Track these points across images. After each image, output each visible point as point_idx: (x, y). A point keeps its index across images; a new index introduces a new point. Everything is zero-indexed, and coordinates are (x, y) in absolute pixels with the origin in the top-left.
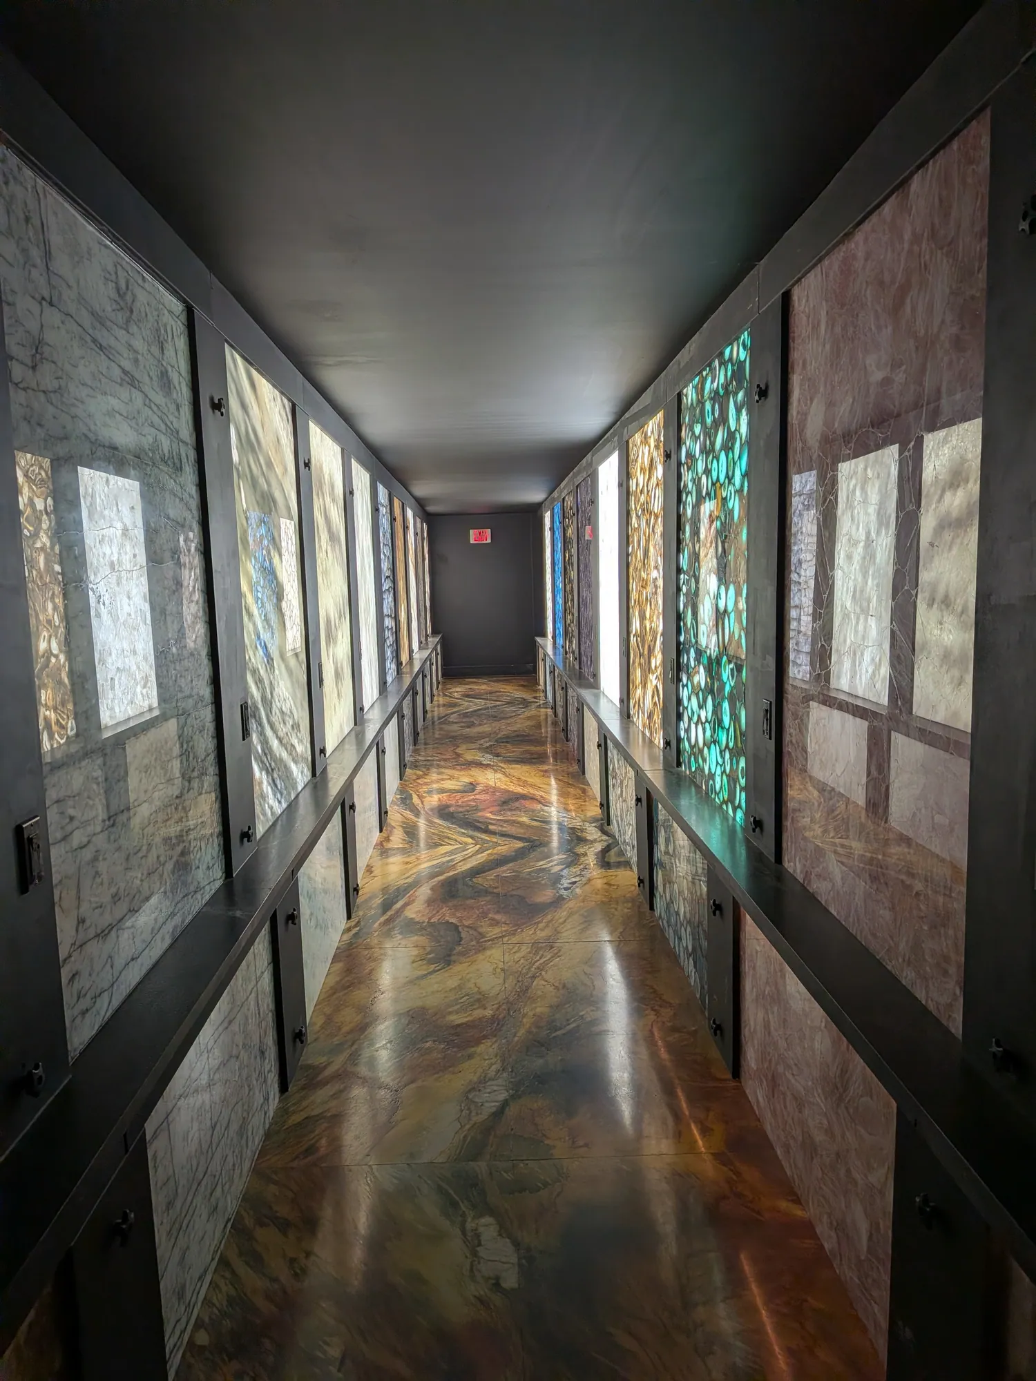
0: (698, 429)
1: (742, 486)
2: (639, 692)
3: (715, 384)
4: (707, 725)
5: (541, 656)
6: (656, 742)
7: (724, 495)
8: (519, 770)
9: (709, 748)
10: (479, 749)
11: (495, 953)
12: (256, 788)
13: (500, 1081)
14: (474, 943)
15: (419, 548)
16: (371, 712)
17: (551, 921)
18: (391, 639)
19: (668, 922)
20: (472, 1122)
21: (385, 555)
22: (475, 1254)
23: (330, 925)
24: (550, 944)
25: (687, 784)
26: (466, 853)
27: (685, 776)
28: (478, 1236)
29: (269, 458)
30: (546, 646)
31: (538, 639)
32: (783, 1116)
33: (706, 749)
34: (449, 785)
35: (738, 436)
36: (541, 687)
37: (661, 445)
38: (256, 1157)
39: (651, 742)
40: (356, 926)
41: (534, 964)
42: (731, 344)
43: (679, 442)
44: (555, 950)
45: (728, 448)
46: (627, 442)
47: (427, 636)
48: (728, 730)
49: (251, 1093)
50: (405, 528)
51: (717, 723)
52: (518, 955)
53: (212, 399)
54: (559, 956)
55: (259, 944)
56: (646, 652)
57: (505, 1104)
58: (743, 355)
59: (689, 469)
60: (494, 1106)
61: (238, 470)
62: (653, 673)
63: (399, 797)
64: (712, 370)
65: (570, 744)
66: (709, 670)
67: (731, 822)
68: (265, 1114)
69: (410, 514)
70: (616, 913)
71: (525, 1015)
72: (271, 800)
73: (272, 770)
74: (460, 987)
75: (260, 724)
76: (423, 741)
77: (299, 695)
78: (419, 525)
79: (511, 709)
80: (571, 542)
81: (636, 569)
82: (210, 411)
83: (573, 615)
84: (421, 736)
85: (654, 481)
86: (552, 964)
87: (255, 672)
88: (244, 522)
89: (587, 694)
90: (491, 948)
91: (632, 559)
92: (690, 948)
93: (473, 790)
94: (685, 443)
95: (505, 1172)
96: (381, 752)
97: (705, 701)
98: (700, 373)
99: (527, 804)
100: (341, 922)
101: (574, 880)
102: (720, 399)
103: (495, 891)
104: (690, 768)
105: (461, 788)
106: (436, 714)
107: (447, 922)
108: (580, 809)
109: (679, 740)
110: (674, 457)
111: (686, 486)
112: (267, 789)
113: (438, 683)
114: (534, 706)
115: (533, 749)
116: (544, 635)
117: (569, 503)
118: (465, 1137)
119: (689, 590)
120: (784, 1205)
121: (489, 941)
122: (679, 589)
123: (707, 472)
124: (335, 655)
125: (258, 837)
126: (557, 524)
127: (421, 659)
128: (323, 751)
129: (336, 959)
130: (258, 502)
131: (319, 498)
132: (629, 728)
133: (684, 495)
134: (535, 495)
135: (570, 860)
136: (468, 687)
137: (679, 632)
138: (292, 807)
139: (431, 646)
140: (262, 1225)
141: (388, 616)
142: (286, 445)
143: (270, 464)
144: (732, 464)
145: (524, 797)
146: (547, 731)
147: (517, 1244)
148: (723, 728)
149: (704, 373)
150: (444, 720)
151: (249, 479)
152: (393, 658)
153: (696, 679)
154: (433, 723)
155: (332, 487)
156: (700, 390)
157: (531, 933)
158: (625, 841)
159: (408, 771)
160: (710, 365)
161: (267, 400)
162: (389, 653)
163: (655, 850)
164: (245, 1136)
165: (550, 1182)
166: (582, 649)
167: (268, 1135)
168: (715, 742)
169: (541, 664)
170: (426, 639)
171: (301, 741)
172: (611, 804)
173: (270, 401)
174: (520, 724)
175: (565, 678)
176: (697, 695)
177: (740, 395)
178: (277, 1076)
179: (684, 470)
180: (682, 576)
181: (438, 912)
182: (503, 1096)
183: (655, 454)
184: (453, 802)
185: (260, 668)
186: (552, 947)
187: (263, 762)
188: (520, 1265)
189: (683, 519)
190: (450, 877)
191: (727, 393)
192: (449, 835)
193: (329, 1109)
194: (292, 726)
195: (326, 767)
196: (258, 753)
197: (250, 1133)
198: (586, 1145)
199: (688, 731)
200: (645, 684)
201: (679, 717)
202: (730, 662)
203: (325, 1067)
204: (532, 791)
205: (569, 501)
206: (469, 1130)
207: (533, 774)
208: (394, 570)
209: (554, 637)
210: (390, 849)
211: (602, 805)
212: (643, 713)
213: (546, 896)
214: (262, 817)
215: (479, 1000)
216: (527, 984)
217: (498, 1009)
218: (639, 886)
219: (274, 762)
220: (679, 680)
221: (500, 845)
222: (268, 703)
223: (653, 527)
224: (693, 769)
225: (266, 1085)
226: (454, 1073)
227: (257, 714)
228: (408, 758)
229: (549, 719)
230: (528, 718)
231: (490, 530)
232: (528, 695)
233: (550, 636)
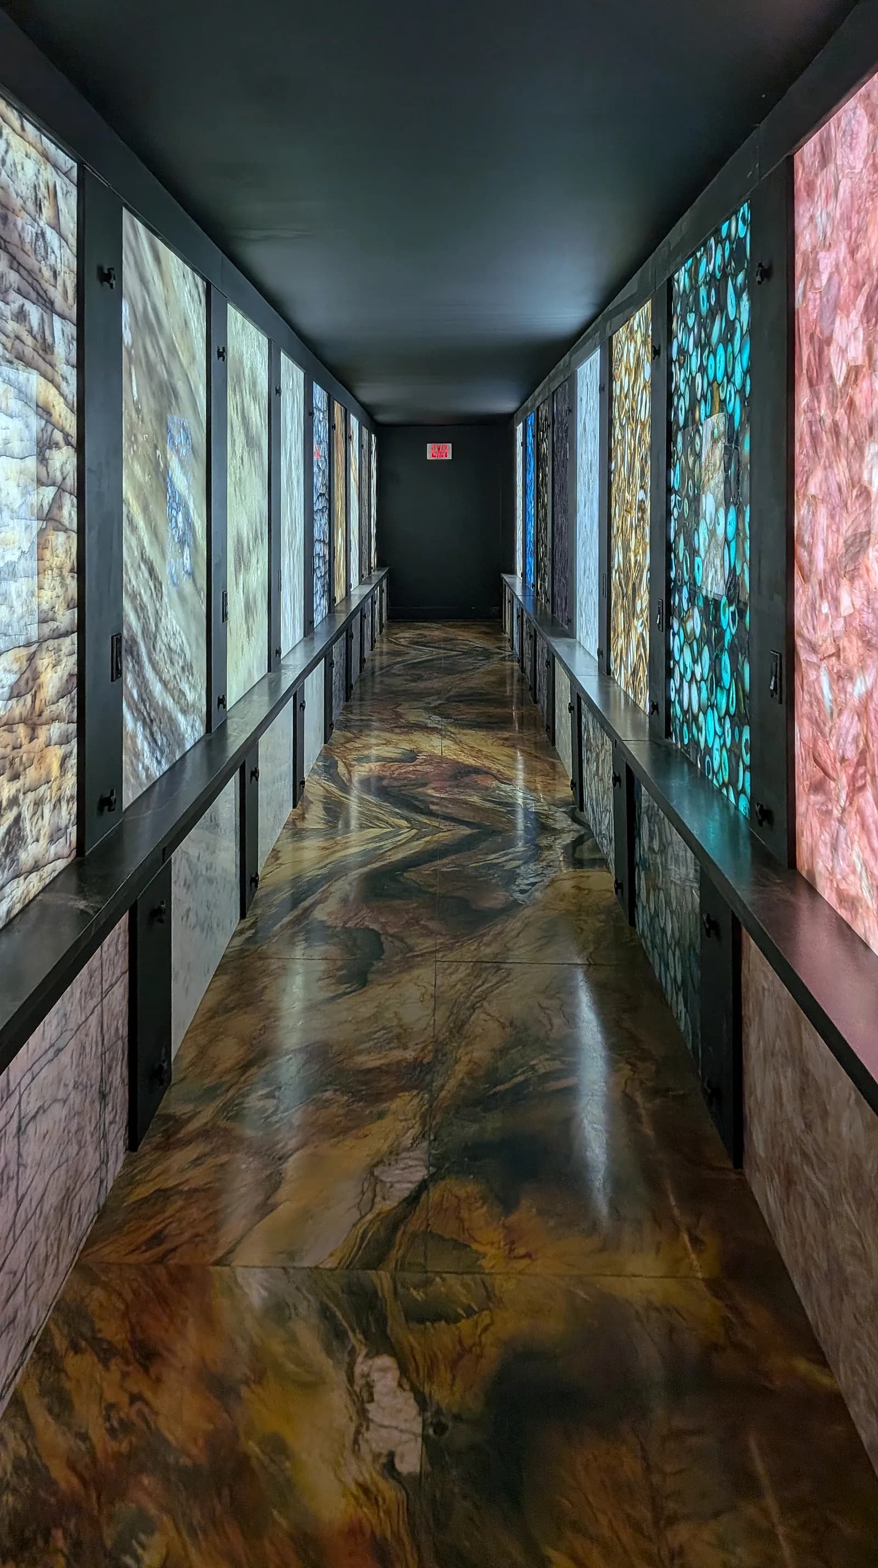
0: (691, 319)
1: (744, 386)
2: (621, 642)
3: (711, 267)
4: (703, 683)
5: (508, 596)
6: (641, 705)
7: (722, 398)
8: (473, 738)
9: (705, 714)
10: (425, 709)
11: (425, 974)
12: (127, 743)
13: (417, 1153)
14: (398, 958)
15: (365, 465)
16: (291, 656)
17: (500, 934)
18: (323, 569)
19: (652, 942)
20: (375, 1211)
21: (319, 468)
22: (363, 1413)
23: (215, 925)
24: (497, 964)
25: (679, 759)
26: (399, 838)
27: (677, 750)
28: (369, 1386)
29: (173, 343)
30: (514, 584)
31: (506, 577)
32: (801, 1228)
33: (701, 715)
34: (383, 752)
35: (738, 325)
36: (507, 636)
37: (649, 340)
38: (81, 1248)
39: (635, 705)
40: (250, 927)
41: (475, 989)
42: (729, 218)
43: (670, 335)
44: (502, 973)
45: (726, 340)
46: (611, 339)
47: (370, 568)
48: (728, 691)
49: (82, 1153)
50: (348, 438)
51: (716, 681)
52: (454, 978)
53: (100, 269)
54: (508, 982)
55: (109, 946)
56: (630, 592)
57: (423, 1186)
58: (743, 231)
59: (681, 367)
60: (408, 1189)
61: (129, 353)
62: (638, 619)
63: (321, 764)
64: (708, 251)
65: (539, 706)
66: (704, 614)
67: (732, 810)
68: (101, 1182)
69: (354, 422)
70: (585, 927)
71: (457, 1061)
72: (147, 759)
73: (151, 721)
74: (375, 1017)
75: (138, 662)
76: (357, 696)
77: (193, 630)
78: (365, 436)
79: (469, 660)
80: (545, 459)
81: (619, 489)
82: (98, 283)
83: (546, 547)
84: (356, 690)
85: (641, 382)
86: (497, 991)
87: (134, 596)
88: (134, 415)
89: (560, 646)
90: (419, 965)
91: (615, 478)
92: (679, 979)
93: (414, 759)
94: (677, 336)
95: (414, 1288)
96: (299, 708)
97: (700, 653)
98: (694, 253)
99: (480, 779)
100: (232, 921)
101: (532, 880)
102: (717, 283)
103: (430, 890)
104: (682, 741)
105: (399, 756)
106: (377, 663)
107: (367, 928)
108: (548, 789)
109: (669, 703)
110: (663, 353)
111: (677, 388)
112: (143, 745)
113: (382, 626)
114: (497, 657)
115: (492, 710)
116: (512, 571)
117: (544, 413)
118: (365, 1233)
119: (681, 515)
120: (802, 1365)
121: (418, 956)
122: (669, 513)
123: (703, 369)
124: (246, 583)
125: (126, 805)
126: (530, 439)
127: (360, 596)
128: (222, 701)
129: (221, 970)
130: (154, 394)
131: (235, 394)
132: (608, 687)
133: (676, 399)
134: (506, 405)
135: (529, 853)
136: (418, 632)
137: (669, 568)
138: (175, 770)
139: (375, 581)
140: (76, 1349)
141: (320, 541)
142: (197, 329)
143: (172, 350)
144: (731, 360)
145: (477, 771)
146: (511, 689)
147: (422, 1402)
148: (722, 688)
149: (698, 254)
150: (386, 671)
151: (144, 364)
152: (324, 591)
153: (689, 626)
154: (373, 673)
155: (254, 384)
156: (693, 274)
157: (473, 948)
158: (601, 833)
159: (336, 733)
160: (704, 244)
161: (174, 277)
162: (318, 586)
163: (637, 845)
164: (66, 1215)
165: (476, 1309)
166: (556, 588)
167: (102, 1213)
168: (712, 706)
169: (507, 607)
170: (370, 573)
171: (193, 687)
172: (585, 784)
173: (178, 277)
174: (478, 679)
175: (534, 624)
176: (691, 645)
177: (741, 277)
178: (123, 1131)
179: (674, 368)
180: (673, 497)
181: (356, 914)
182: (420, 1174)
183: (642, 351)
184: (387, 774)
185: (142, 592)
186: (499, 969)
187: (138, 710)
188: (425, 1438)
189: (674, 427)
190: (376, 869)
191: (725, 276)
192: (380, 815)
193: (187, 1181)
194: (183, 668)
195: (226, 721)
196: (132, 696)
197: (75, 1210)
198: (528, 1255)
199: (679, 691)
200: (629, 631)
201: (669, 673)
202: (730, 604)
203: (190, 1119)
204: (487, 763)
205: (544, 411)
206: (371, 1222)
207: (490, 742)
208: (330, 487)
209: (524, 575)
210: (303, 830)
211: (573, 785)
212: (626, 668)
213: (497, 899)
214: (132, 780)
215: (398, 1037)
216: (463, 1017)
217: (423, 1049)
218: (617, 893)
219: (155, 710)
220: (669, 627)
221: (441, 831)
222: (151, 638)
223: (640, 438)
224: (686, 741)
225: (105, 1142)
226: (358, 1138)
227: (135, 649)
228: (336, 715)
229: (516, 675)
230: (489, 673)
231: (450, 445)
232: (490, 645)
233: (519, 571)
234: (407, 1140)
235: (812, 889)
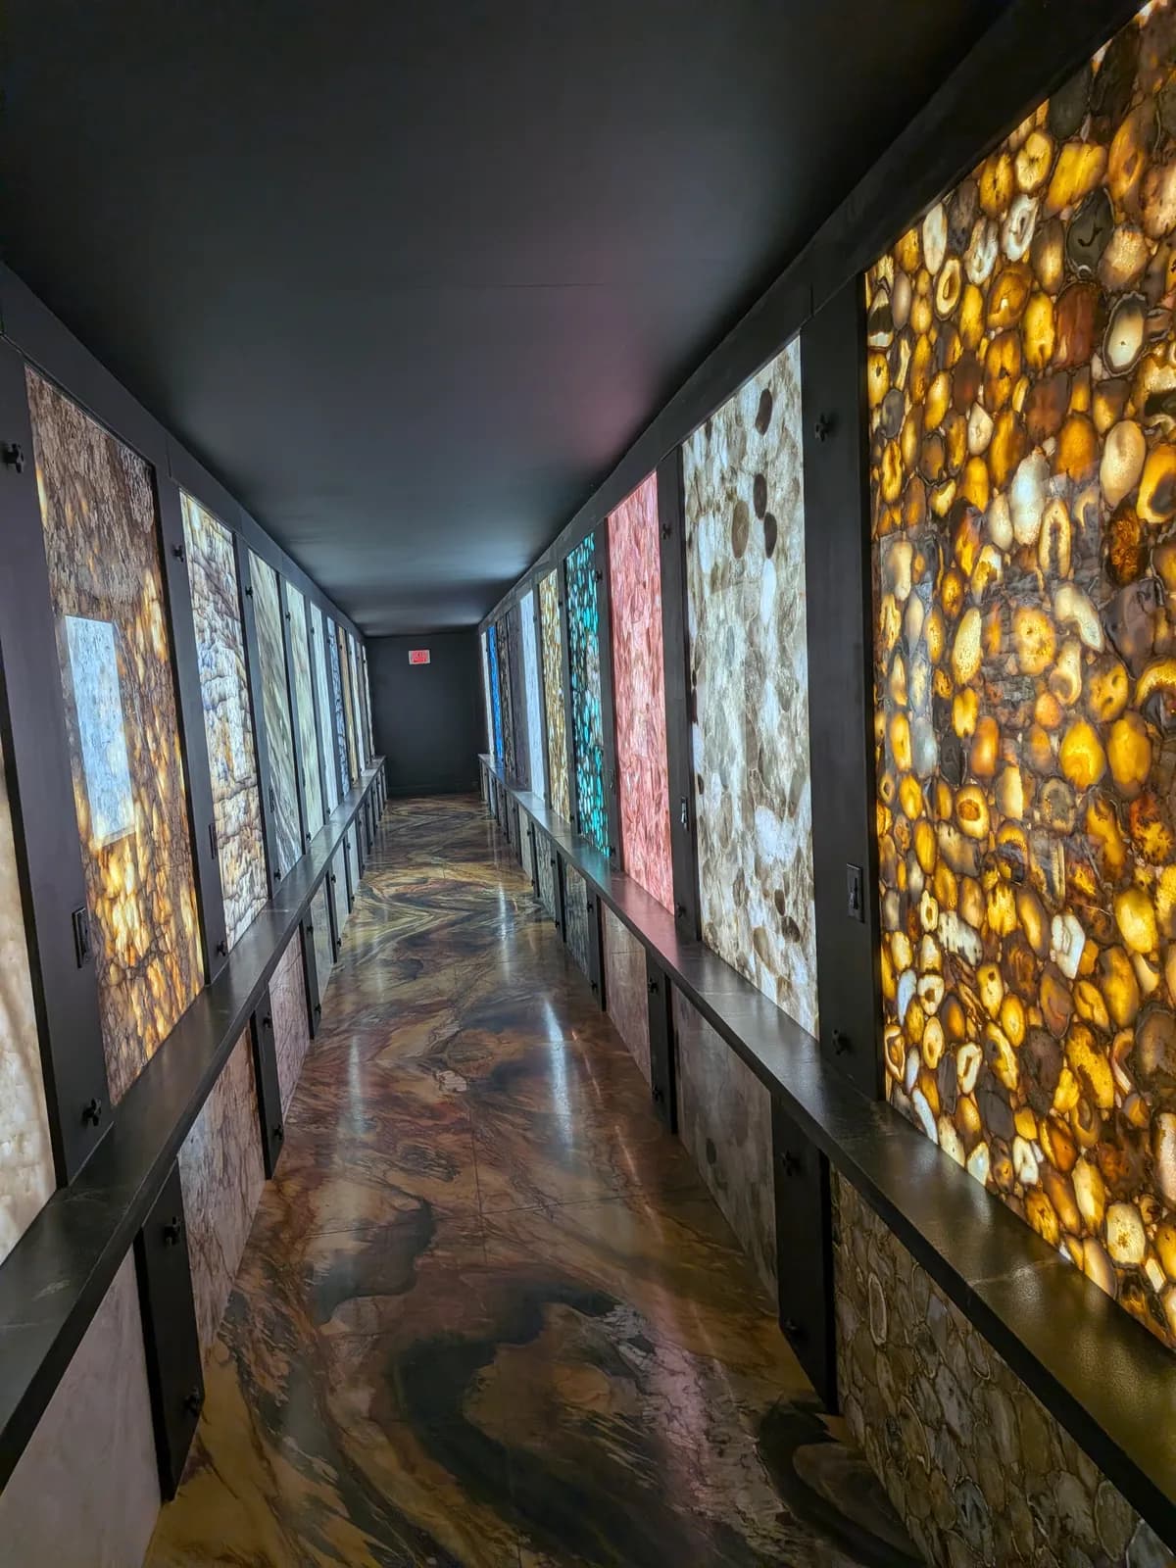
0: (575, 588)
1: (598, 633)
2: (556, 785)
3: (582, 561)
4: (591, 796)
5: (484, 771)
6: (566, 819)
8: (465, 866)
9: (593, 813)
10: (429, 853)
11: (448, 972)
13: (453, 1025)
14: (432, 968)
15: (361, 670)
16: (335, 816)
17: (490, 953)
18: (344, 756)
20: (437, 1041)
21: (336, 681)
22: (441, 1083)
24: (489, 964)
25: (584, 843)
26: (422, 921)
27: (583, 837)
28: (443, 1078)
29: (269, 617)
30: (489, 761)
31: (482, 756)
33: (591, 814)
34: (403, 880)
35: (593, 599)
36: (486, 801)
37: (557, 594)
39: (564, 820)
40: (341, 966)
41: (477, 974)
42: (587, 537)
43: (567, 596)
45: (590, 605)
46: (539, 584)
47: (371, 757)
48: (601, 797)
50: (349, 653)
51: (596, 793)
52: (465, 971)
53: (246, 589)
56: (558, 753)
57: (457, 1033)
58: (592, 546)
59: (573, 615)
60: (450, 1034)
62: (563, 768)
63: (361, 890)
64: (580, 551)
65: (511, 844)
66: (590, 758)
69: (351, 639)
71: (471, 997)
72: (285, 859)
73: (283, 840)
74: (424, 988)
75: (276, 805)
76: (375, 851)
78: (359, 649)
79: (459, 821)
80: (504, 663)
81: (549, 687)
83: (509, 729)
84: (374, 846)
85: (555, 620)
87: (271, 768)
89: (521, 796)
90: (445, 969)
91: (546, 680)
93: (426, 882)
94: (570, 597)
95: (459, 1055)
96: (347, 847)
97: (590, 780)
98: (574, 550)
99: (473, 889)
100: (330, 963)
102: (585, 571)
103: (447, 940)
104: (585, 832)
105: (414, 881)
106: (383, 829)
107: (412, 959)
108: (519, 889)
109: (579, 814)
110: (564, 605)
111: (572, 627)
112: (281, 853)
113: (384, 803)
114: (479, 817)
115: (479, 850)
116: (486, 752)
117: (501, 628)
119: (578, 703)
121: (443, 966)
122: (573, 703)
123: (582, 619)
124: (310, 763)
126: (492, 647)
127: (369, 778)
128: (308, 836)
130: (265, 651)
131: (293, 640)
132: (551, 815)
133: (572, 634)
134: (471, 619)
136: (414, 805)
137: (574, 734)
138: (294, 869)
139: (376, 767)
141: (341, 735)
143: (269, 622)
144: (592, 618)
145: (470, 884)
146: (491, 837)
148: (599, 796)
149: (576, 551)
150: (392, 833)
152: (346, 774)
153: (584, 766)
154: (381, 835)
155: (302, 629)
156: (575, 561)
157: (474, 960)
158: (548, 903)
159: (367, 872)
160: (578, 546)
161: (265, 576)
162: (343, 769)
163: (565, 896)
168: (595, 808)
169: (485, 778)
170: (372, 761)
171: (296, 825)
174: (467, 831)
175: (505, 787)
176: (586, 777)
179: (570, 615)
180: (574, 692)
181: (403, 954)
182: (456, 1030)
183: (554, 600)
184: (409, 891)
185: (273, 766)
186: (492, 965)
187: (279, 832)
189: (572, 651)
192: (407, 911)
194: (290, 812)
195: (311, 849)
196: (276, 824)
199: (582, 804)
200: (559, 778)
201: (578, 796)
202: (598, 750)
204: (477, 879)
205: (501, 626)
206: (435, 1044)
207: (478, 868)
208: (342, 694)
209: (496, 753)
210: (358, 922)
211: (533, 882)
212: (558, 801)
213: (487, 940)
215: (437, 993)
216: (471, 984)
217: (451, 995)
218: (556, 926)
219: (284, 835)
220: (576, 769)
221: (450, 915)
222: (278, 792)
223: (557, 655)
224: (587, 832)
227: (274, 798)
228: (365, 862)
229: (493, 828)
230: (472, 828)
231: (428, 652)
232: (473, 810)
233: (492, 752)
234: (449, 1021)
235: (629, 875)
